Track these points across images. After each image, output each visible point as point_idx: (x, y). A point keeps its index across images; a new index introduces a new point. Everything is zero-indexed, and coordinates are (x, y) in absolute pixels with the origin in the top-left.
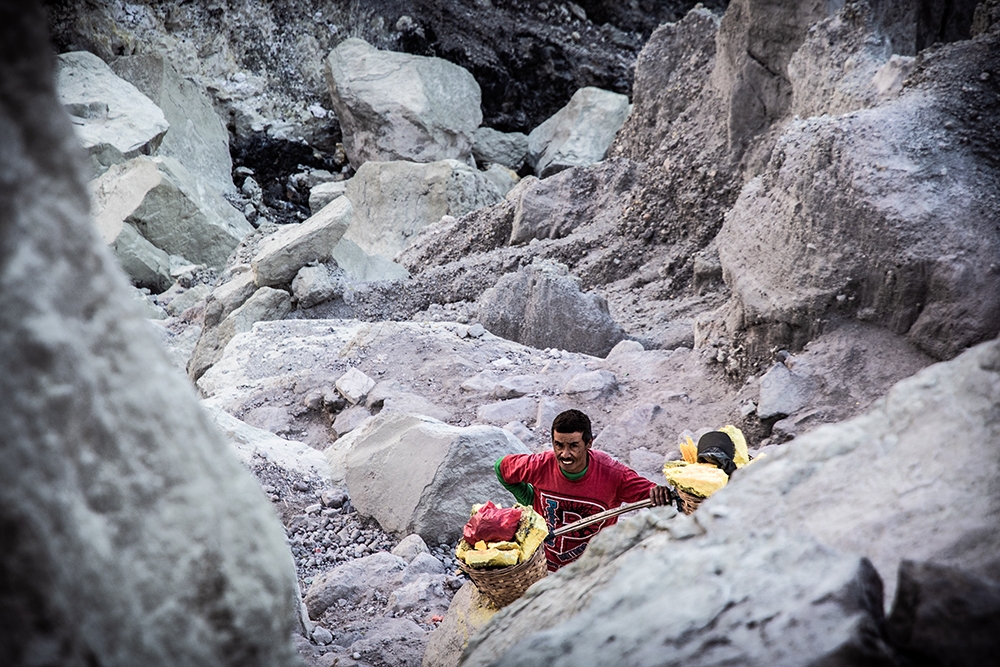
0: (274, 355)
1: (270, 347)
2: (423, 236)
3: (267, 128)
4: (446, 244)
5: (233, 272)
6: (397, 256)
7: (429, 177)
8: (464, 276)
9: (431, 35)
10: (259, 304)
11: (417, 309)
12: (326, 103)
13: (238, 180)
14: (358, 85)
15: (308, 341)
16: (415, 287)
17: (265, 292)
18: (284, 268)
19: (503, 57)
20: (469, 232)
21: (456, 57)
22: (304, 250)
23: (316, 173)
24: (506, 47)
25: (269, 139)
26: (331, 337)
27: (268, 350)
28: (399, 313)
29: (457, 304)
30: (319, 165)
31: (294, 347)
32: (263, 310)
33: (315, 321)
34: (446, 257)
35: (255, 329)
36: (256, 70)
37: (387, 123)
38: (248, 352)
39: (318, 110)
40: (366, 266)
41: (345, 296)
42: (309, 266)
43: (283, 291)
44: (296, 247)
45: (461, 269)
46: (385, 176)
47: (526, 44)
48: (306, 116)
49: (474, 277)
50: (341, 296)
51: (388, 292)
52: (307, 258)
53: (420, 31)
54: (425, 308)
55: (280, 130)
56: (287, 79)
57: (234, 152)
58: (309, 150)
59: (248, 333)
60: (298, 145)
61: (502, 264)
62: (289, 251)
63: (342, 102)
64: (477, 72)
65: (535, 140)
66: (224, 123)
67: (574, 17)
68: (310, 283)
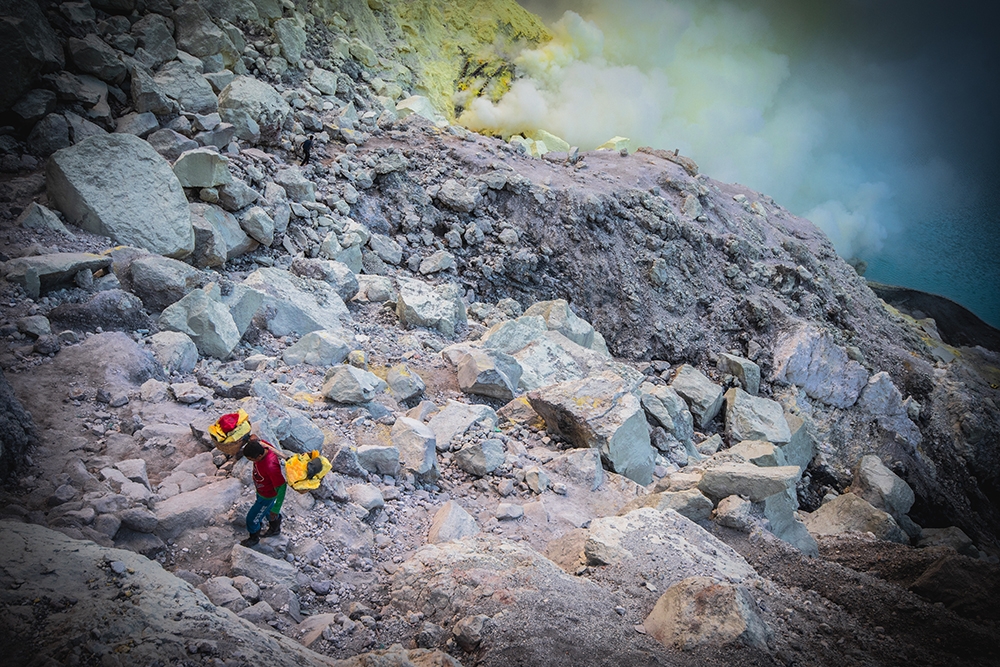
0: (655, 540)
1: (659, 532)
2: (847, 535)
3: (826, 466)
4: (859, 549)
5: (694, 469)
6: (822, 535)
7: (875, 514)
8: (854, 587)
9: (906, 473)
10: (685, 498)
11: (800, 583)
12: (852, 471)
13: (804, 475)
14: (868, 471)
15: (689, 548)
16: (809, 566)
17: (695, 493)
18: (722, 487)
19: (930, 497)
20: (882, 553)
21: (912, 486)
22: (744, 484)
23: (833, 490)
24: (933, 495)
25: (824, 470)
26: (708, 558)
27: (654, 533)
28: (783, 576)
29: (833, 605)
30: (837, 489)
31: (674, 545)
32: (685, 504)
33: (712, 537)
34: (853, 558)
35: (665, 512)
36: (835, 446)
37: (871, 490)
38: (642, 524)
39: (848, 471)
40: (788, 527)
41: (752, 535)
42: (740, 496)
43: (710, 501)
44: (739, 478)
45: (856, 579)
46: (856, 503)
47: (942, 499)
48: (843, 471)
49: (863, 594)
50: (749, 533)
51: (785, 555)
52: (743, 491)
53: (903, 470)
54: (806, 588)
55: (830, 470)
56: (844, 456)
57: (809, 466)
58: (837, 482)
59: (657, 512)
60: (833, 478)
61: (896, 602)
62: (732, 478)
63: (859, 473)
64: (917, 495)
65: (925, 532)
66: (812, 456)
67: (965, 502)
68: (733, 509)
